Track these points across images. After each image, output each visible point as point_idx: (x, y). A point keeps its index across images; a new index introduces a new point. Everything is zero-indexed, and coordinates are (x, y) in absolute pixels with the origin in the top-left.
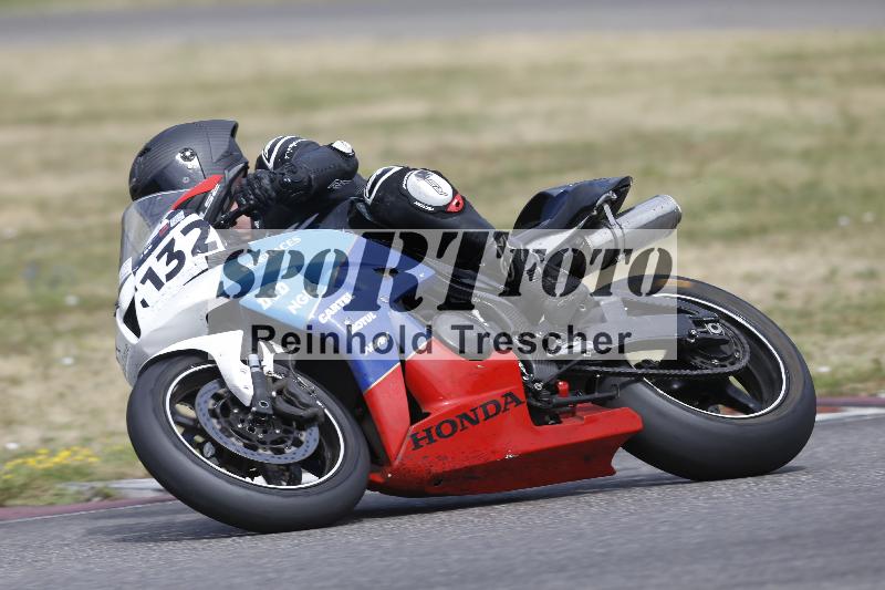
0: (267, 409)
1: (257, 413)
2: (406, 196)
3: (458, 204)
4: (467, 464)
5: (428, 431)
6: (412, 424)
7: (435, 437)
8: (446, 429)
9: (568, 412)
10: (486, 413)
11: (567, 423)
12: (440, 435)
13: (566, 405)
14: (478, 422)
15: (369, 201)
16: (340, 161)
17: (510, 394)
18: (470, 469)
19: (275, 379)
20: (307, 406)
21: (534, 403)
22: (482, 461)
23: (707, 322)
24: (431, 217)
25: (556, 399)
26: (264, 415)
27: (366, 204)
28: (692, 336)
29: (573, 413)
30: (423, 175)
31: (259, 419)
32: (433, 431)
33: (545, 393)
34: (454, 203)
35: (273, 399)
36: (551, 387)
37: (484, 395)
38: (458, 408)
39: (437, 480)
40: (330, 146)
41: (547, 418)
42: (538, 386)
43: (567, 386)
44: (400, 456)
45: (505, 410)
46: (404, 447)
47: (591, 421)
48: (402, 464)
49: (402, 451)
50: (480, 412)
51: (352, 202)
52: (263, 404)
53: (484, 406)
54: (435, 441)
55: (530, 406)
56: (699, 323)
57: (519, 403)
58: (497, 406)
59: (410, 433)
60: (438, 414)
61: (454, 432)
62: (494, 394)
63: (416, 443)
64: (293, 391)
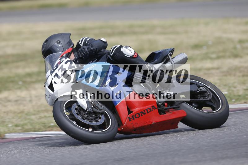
0: (91, 110)
1: (89, 112)
2: (122, 53)
3: (136, 55)
4: (143, 125)
5: (133, 116)
6: (128, 114)
7: (134, 118)
8: (137, 116)
9: (167, 111)
10: (147, 111)
11: (167, 114)
12: (136, 117)
13: (167, 109)
14: (145, 114)
15: (112, 55)
16: (103, 44)
17: (153, 106)
18: (143, 126)
19: (91, 103)
20: (101, 110)
21: (159, 108)
22: (146, 124)
23: (201, 87)
24: (129, 59)
25: (164, 108)
26: (90, 112)
27: (110, 56)
28: (198, 90)
29: (168, 111)
30: (127, 47)
31: (89, 113)
32: (134, 116)
33: (162, 106)
34: (135, 55)
35: (92, 108)
36: (163, 104)
37: (147, 107)
38: (140, 110)
39: (135, 129)
40: (100, 40)
41: (162, 113)
42: (160, 104)
43: (167, 104)
44: (125, 123)
45: (152, 110)
46: (126, 120)
47: (174, 113)
48: (126, 125)
49: (126, 122)
50: (146, 111)
51: (107, 55)
52: (90, 109)
53: (147, 110)
54: (134, 119)
55: (158, 109)
56: (199, 87)
57: (155, 109)
58: (150, 109)
59: (128, 117)
60: (135, 112)
61: (139, 116)
62: (149, 106)
63: (130, 119)
64: (97, 106)
